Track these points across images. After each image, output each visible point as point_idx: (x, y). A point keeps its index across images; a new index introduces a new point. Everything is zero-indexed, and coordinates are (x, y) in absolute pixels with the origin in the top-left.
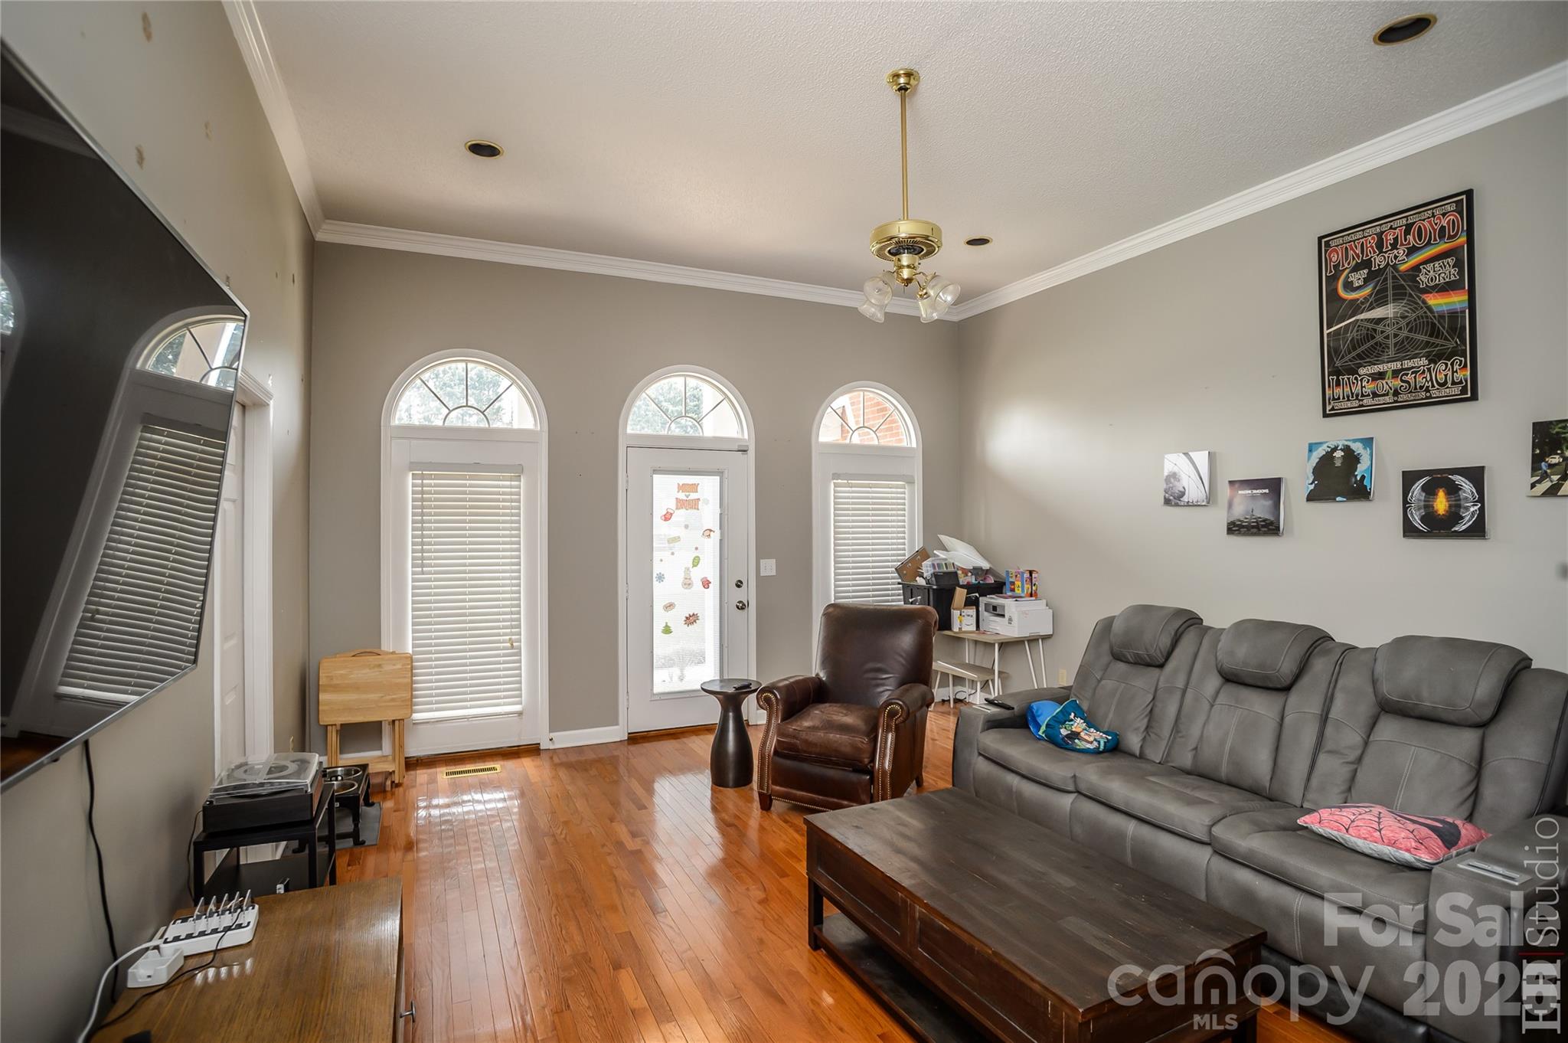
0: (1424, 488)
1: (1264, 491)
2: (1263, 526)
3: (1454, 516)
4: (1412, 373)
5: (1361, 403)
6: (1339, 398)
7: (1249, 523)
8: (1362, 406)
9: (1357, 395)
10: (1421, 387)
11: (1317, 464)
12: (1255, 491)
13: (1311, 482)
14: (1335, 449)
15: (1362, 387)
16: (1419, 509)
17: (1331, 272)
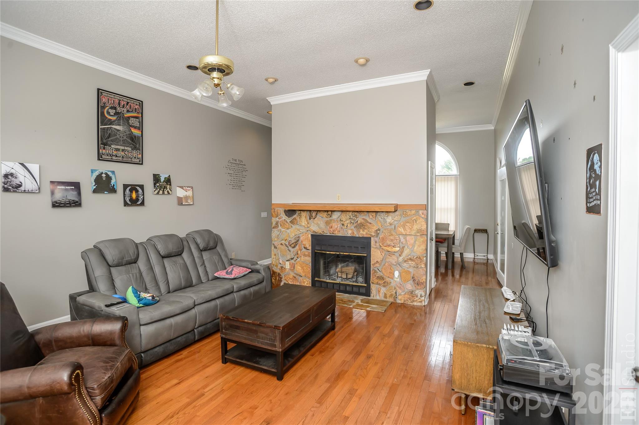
0: (130, 190)
1: (72, 187)
2: (72, 203)
3: (137, 200)
4: (127, 152)
5: (112, 158)
6: (104, 154)
7: (65, 202)
8: (112, 159)
9: (111, 155)
10: (130, 157)
11: (96, 178)
12: (66, 187)
13: (94, 185)
14: (102, 173)
15: (113, 152)
16: (129, 197)
17: (102, 104)
